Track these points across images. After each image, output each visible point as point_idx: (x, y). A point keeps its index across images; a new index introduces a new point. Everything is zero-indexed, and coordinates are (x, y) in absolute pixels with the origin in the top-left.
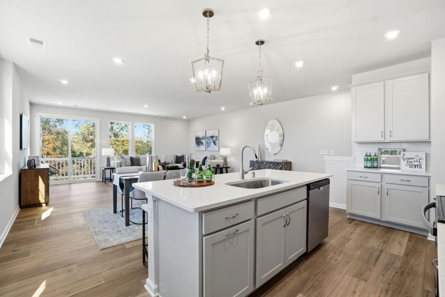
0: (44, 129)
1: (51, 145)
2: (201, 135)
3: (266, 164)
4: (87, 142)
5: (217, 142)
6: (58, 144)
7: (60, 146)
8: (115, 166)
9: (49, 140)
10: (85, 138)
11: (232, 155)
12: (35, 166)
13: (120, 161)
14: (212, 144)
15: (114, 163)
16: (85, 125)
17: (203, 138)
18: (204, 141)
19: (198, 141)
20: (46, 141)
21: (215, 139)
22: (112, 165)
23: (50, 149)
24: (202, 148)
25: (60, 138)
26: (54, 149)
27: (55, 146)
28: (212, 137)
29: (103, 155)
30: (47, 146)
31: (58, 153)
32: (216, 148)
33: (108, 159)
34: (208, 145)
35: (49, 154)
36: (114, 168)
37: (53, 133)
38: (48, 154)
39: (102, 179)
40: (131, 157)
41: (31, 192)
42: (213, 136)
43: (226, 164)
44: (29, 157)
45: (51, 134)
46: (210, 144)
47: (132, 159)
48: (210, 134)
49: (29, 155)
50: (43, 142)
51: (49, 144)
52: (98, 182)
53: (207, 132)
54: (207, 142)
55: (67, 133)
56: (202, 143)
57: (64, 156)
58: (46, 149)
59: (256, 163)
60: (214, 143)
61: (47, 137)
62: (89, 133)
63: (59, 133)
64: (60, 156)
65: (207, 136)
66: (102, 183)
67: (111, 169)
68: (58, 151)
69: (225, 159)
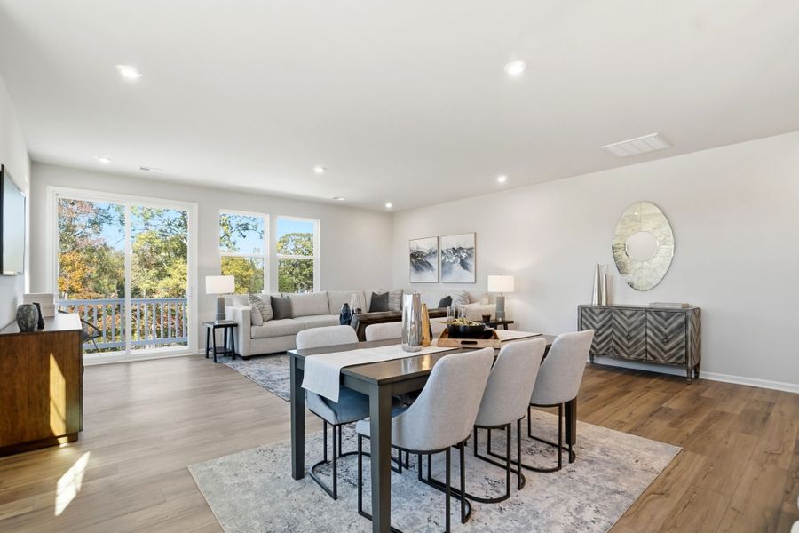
0: (63, 241)
1: (77, 274)
2: (424, 246)
3: (632, 316)
4: (147, 267)
5: (470, 262)
6: (93, 271)
7: (95, 275)
8: (239, 319)
9: (72, 263)
10: (145, 260)
11: (517, 292)
12: (41, 326)
13: (249, 308)
14: (457, 267)
15: (235, 313)
16: (146, 233)
17: (432, 254)
18: (433, 261)
19: (418, 261)
20: (67, 266)
21: (464, 256)
22: (229, 318)
23: (76, 281)
24: (429, 276)
25: (95, 260)
26: (84, 282)
27: (85, 276)
28: (455, 251)
29: (208, 292)
30: (69, 275)
31: (91, 289)
32: (468, 276)
33: (221, 305)
34: (447, 269)
35: (74, 292)
36: (236, 325)
37: (82, 250)
38: (72, 291)
39: (205, 349)
40: (272, 298)
41: (29, 403)
42: (461, 248)
43: (503, 315)
44: (26, 297)
45: (78, 251)
46: (450, 269)
47: (273, 301)
48: (449, 242)
49: (27, 291)
50: (61, 267)
51: (73, 270)
52: (194, 358)
53: (443, 240)
54: (443, 264)
55: (108, 250)
56: (429, 266)
57: (103, 295)
58: (68, 282)
59: (597, 312)
60: (464, 264)
61: (69, 258)
62: (154, 249)
63: (94, 250)
64: (95, 295)
65: (444, 247)
66: (206, 361)
67: (226, 326)
68: (91, 285)
69: (501, 303)
